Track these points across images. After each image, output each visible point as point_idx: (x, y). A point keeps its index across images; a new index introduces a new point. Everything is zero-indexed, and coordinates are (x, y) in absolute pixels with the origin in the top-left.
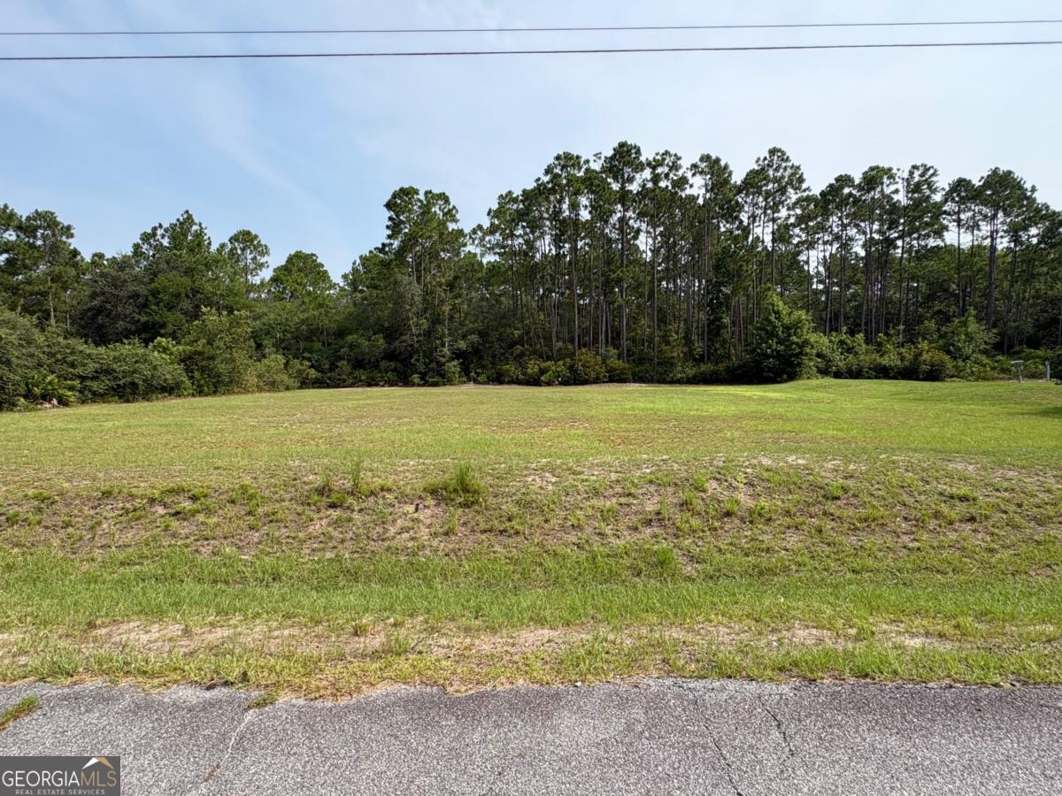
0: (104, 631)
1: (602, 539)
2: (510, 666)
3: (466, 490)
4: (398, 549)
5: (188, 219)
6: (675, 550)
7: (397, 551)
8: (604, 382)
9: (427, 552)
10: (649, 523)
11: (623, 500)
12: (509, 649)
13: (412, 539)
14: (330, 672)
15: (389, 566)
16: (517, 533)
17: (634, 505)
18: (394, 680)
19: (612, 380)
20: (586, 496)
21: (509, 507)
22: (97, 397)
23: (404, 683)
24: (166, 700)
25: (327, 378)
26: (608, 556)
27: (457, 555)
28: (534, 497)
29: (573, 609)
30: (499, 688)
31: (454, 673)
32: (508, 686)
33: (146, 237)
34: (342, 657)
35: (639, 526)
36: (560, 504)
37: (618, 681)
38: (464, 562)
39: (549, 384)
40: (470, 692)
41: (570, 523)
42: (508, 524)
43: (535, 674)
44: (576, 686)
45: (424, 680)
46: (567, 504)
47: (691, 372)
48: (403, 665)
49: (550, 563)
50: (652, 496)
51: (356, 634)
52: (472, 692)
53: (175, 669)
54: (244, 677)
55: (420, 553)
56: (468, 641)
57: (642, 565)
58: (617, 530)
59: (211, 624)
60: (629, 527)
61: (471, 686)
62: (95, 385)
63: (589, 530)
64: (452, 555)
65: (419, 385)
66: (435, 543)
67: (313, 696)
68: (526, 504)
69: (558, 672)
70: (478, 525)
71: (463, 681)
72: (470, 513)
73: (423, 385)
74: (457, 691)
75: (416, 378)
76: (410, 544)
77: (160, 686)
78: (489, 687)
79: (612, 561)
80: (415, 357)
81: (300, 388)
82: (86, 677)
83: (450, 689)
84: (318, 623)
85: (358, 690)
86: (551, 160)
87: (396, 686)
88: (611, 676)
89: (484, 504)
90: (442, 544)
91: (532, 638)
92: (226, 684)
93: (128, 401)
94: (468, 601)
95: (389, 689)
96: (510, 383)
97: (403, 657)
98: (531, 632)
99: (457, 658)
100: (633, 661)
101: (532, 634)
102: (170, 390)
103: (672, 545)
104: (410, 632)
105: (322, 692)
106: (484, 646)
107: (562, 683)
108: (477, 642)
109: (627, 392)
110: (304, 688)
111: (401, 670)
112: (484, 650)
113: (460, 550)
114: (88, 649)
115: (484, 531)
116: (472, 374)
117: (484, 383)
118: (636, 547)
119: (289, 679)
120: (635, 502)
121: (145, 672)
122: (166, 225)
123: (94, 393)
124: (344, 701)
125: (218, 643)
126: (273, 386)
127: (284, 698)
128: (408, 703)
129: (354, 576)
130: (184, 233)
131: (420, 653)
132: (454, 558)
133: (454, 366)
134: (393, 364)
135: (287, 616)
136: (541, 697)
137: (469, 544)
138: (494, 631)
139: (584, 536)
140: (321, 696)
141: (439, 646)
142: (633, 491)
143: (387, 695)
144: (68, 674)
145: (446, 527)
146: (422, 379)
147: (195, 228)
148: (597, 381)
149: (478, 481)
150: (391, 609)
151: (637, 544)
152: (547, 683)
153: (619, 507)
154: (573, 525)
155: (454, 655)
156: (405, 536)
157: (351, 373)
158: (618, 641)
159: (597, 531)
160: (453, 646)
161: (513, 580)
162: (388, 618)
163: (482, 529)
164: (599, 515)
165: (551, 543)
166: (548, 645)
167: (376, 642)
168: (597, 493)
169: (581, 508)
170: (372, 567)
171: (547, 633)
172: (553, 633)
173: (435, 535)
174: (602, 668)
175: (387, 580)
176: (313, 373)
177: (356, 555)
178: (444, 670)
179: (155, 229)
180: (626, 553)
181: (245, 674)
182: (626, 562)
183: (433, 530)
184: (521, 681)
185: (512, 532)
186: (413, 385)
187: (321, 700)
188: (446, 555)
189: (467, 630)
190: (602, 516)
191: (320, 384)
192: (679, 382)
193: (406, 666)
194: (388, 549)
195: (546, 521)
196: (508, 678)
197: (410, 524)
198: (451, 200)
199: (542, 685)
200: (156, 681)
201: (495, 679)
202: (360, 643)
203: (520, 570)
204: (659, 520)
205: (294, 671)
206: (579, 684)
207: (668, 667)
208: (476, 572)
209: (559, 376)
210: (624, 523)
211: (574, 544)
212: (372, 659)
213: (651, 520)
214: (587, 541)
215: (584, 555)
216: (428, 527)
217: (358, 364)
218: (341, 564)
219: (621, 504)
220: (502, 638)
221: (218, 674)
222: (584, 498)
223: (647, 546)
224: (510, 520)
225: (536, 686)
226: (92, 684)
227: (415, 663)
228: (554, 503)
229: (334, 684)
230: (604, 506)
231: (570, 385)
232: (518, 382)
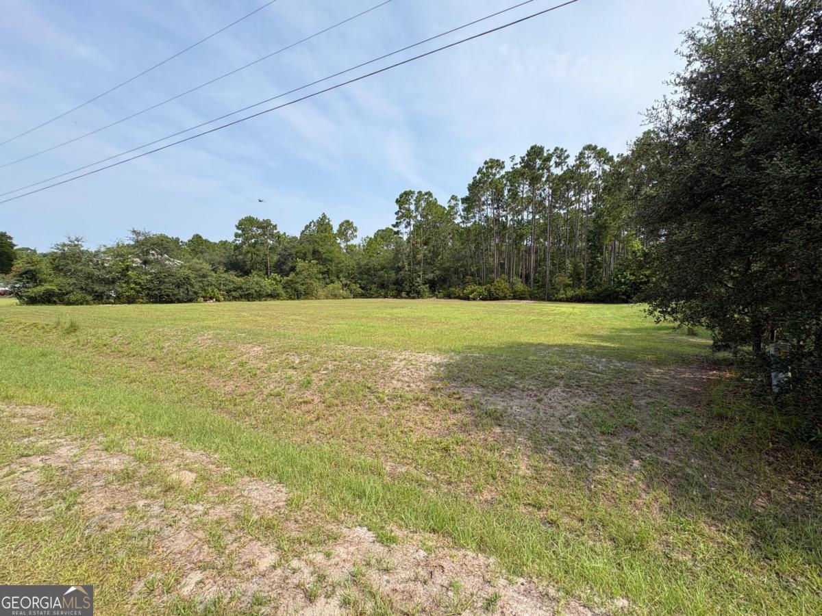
5: (324, 216)
8: (509, 299)
19: (514, 298)
22: (235, 299)
25: (366, 293)
33: (307, 227)
39: (474, 299)
62: (234, 293)
65: (405, 298)
73: (408, 298)
75: (404, 294)
80: (405, 283)
81: (354, 298)
93: (249, 301)
96: (455, 298)
102: (274, 296)
116: (436, 293)
117: (441, 298)
122: (315, 221)
123: (233, 297)
126: (335, 297)
130: (323, 224)
133: (425, 288)
134: (395, 287)
146: (408, 295)
147: (327, 221)
148: (504, 298)
157: (377, 291)
176: (360, 291)
179: (311, 223)
186: (402, 298)
191: (362, 296)
209: (481, 295)
217: (382, 286)
231: (488, 300)
232: (459, 298)
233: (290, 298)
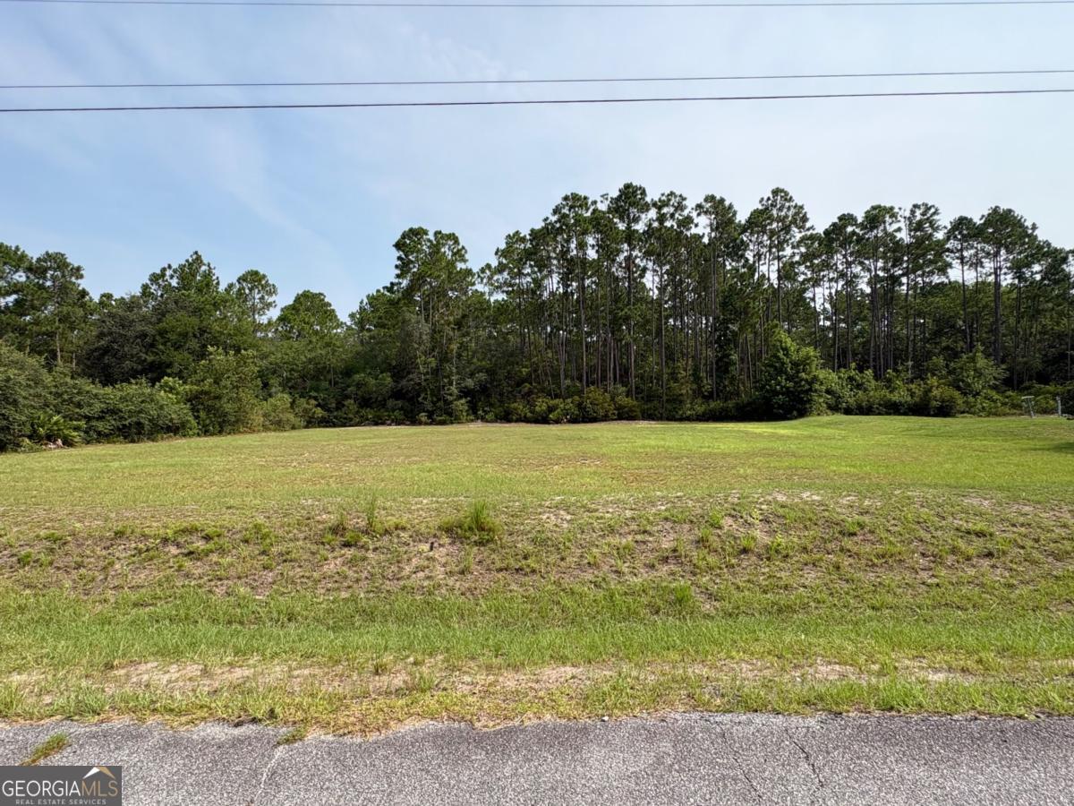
0: (122, 672)
1: (619, 577)
2: (536, 701)
3: (482, 529)
4: (413, 589)
5: (198, 259)
6: (693, 588)
7: (412, 590)
9: (443, 591)
10: (665, 560)
11: (639, 537)
12: (533, 685)
13: (428, 578)
14: (356, 709)
15: (405, 606)
16: (533, 571)
17: (650, 542)
18: (421, 716)
20: (602, 533)
21: (524, 545)
22: (103, 437)
23: (432, 719)
24: (195, 737)
25: (332, 417)
26: (626, 593)
27: (473, 594)
28: (549, 535)
29: (592, 647)
30: (527, 723)
31: (481, 708)
32: (536, 721)
33: (155, 278)
34: (366, 695)
35: (656, 564)
36: (576, 542)
37: (645, 715)
38: (481, 601)
39: (557, 422)
40: (498, 727)
41: (586, 561)
42: (524, 562)
43: (562, 709)
44: (604, 721)
45: (452, 715)
46: (582, 542)
47: (700, 409)
48: (429, 700)
49: (567, 602)
50: (669, 533)
51: (377, 673)
52: (500, 727)
53: (201, 707)
54: (272, 714)
55: (437, 592)
56: (491, 678)
57: (660, 603)
58: (634, 568)
59: (230, 664)
60: (645, 565)
61: (499, 721)
62: (100, 426)
63: (606, 568)
64: (468, 594)
65: (426, 424)
66: (451, 582)
67: (341, 732)
68: (541, 542)
69: (585, 707)
70: (494, 563)
71: (490, 716)
72: (485, 551)
73: (431, 424)
74: (485, 726)
75: (423, 416)
76: (426, 584)
77: (188, 723)
78: (517, 722)
79: (630, 599)
80: (423, 395)
81: (307, 427)
82: (114, 715)
83: (478, 725)
84: (338, 662)
85: (386, 726)
86: (559, 201)
87: (424, 722)
88: (638, 710)
89: (499, 542)
90: (458, 583)
91: (554, 674)
92: (254, 721)
93: (133, 441)
94: (487, 639)
95: (417, 724)
96: (519, 420)
97: (428, 694)
98: (554, 669)
99: (482, 694)
100: (658, 696)
101: (555, 672)
102: (175, 430)
103: (690, 582)
104: (431, 669)
105: (350, 728)
106: (508, 683)
107: (590, 717)
108: (501, 679)
109: (637, 430)
110: (332, 724)
111: (428, 706)
112: (509, 686)
113: (476, 589)
114: (110, 689)
115: (501, 570)
116: (480, 412)
117: (491, 421)
118: (654, 585)
119: (316, 715)
120: (651, 539)
121: (172, 710)
122: (175, 266)
123: (99, 433)
124: (372, 737)
125: (240, 681)
126: (279, 425)
127: (313, 735)
128: (437, 739)
129: (370, 615)
130: (193, 274)
131: (445, 689)
132: (471, 597)
133: (461, 405)
134: (400, 403)
135: (306, 656)
136: (569, 731)
137: (485, 583)
138: (516, 669)
139: (601, 574)
140: (349, 733)
141: (463, 683)
142: (648, 528)
143: (416, 731)
144: (94, 712)
145: (462, 565)
146: (429, 417)
147: (203, 268)
148: (605, 418)
149: (496, 520)
150: (410, 647)
151: (654, 582)
152: (575, 718)
153: (635, 545)
154: (589, 563)
155: (480, 691)
156: (421, 575)
157: (358, 412)
158: (642, 677)
159: (614, 569)
160: (477, 683)
161: (530, 619)
162: (408, 657)
163: (498, 567)
164: (615, 552)
165: (567, 581)
166: (572, 681)
167: (399, 681)
168: (612, 531)
169: (597, 546)
170: (388, 607)
171: (569, 670)
172: (574, 671)
173: (451, 573)
174: (628, 703)
175: (403, 619)
176: (319, 412)
177: (371, 595)
178: (471, 706)
179: (164, 270)
180: (644, 591)
181: (272, 711)
182: (644, 600)
183: (448, 569)
184: (548, 716)
185: (528, 570)
186: (420, 423)
187: (350, 736)
188: (462, 594)
189: (489, 668)
190: (618, 553)
191: (325, 423)
192: (689, 419)
193: (432, 702)
194: (404, 588)
195: (562, 559)
196: (535, 713)
197: (426, 563)
198: (460, 240)
199: (569, 719)
200: (183, 719)
201: (522, 714)
202: (383, 681)
203: (537, 608)
204: (676, 557)
205: (321, 708)
206: (606, 718)
207: (694, 702)
208: (493, 610)
209: (567, 414)
210: (641, 560)
211: (591, 582)
212: (397, 696)
213: (667, 558)
214: (604, 579)
215: (601, 594)
216: (444, 566)
217: (365, 402)
218: (356, 603)
219: (636, 542)
220: (525, 675)
221: (246, 711)
222: (600, 536)
223: (664, 584)
224: (525, 558)
225: (564, 721)
226: (119, 722)
227: (441, 699)
228: (570, 541)
229: (362, 721)
230: (620, 543)
231: (579, 422)
232: (527, 420)
233: (206, 432)
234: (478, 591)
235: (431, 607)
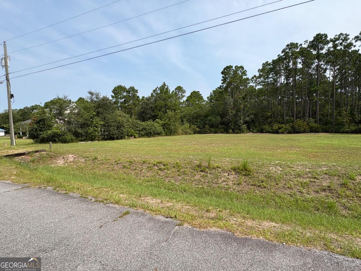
0: (143, 198)
1: (301, 194)
2: (258, 231)
3: (246, 170)
4: (222, 187)
5: (164, 84)
6: (337, 203)
7: (221, 188)
8: (308, 132)
9: (232, 190)
10: (324, 190)
11: (312, 180)
12: (258, 226)
13: (227, 184)
14: (199, 221)
15: (219, 192)
16: (265, 187)
17: (317, 182)
18: (218, 227)
19: (311, 131)
20: (295, 177)
21: (262, 178)
23: (221, 229)
24: (156, 218)
25: (201, 131)
26: (304, 201)
27: (242, 192)
28: (272, 175)
29: (286, 218)
30: (253, 238)
31: (237, 229)
32: (256, 238)
33: (154, 91)
34: (202, 217)
35: (319, 191)
36: (283, 179)
37: (302, 247)
38: (244, 195)
39: (282, 133)
40: (242, 237)
41: (287, 186)
42: (261, 184)
43: (267, 236)
44: (283, 244)
45: (227, 229)
46: (286, 179)
48: (221, 223)
49: (277, 200)
50: (326, 179)
51: (207, 211)
52: (243, 237)
53: (159, 211)
54: (175, 217)
55: (229, 190)
56: (243, 220)
57: (320, 207)
58: (308, 191)
59: (168, 201)
60: (314, 191)
61: (243, 235)
62: (142, 133)
63: (295, 190)
64: (240, 192)
65: (232, 133)
66: (234, 187)
67: (193, 226)
68: (269, 177)
69: (276, 238)
70: (250, 183)
71: (240, 233)
72: (247, 178)
73: (233, 133)
74: (238, 235)
75: (231, 131)
76: (226, 186)
77: (155, 214)
78: (249, 237)
79: (305, 203)
80: (230, 123)
81: (194, 134)
82: (139, 208)
83: (235, 234)
84: (196, 206)
85: (206, 227)
86: (285, 47)
87: (218, 229)
88: (299, 244)
89: (252, 176)
90: (237, 188)
91: (267, 224)
92: (171, 217)
93: (149, 137)
94: (245, 208)
95: (216, 229)
96: (266, 132)
97: (221, 221)
98: (267, 222)
99: (239, 225)
100: (309, 241)
101: (268, 223)
102: (159, 134)
103: (336, 201)
104: (225, 214)
105: (196, 226)
106: (249, 223)
107: (278, 242)
108: (246, 222)
109: (319, 137)
110: (191, 223)
111: (220, 225)
112: (249, 224)
113: (243, 190)
114: (140, 202)
115: (253, 185)
116: (251, 129)
117: (256, 133)
118: (317, 199)
119: (187, 220)
120: (317, 181)
121: (152, 210)
122: (159, 87)
123: (142, 135)
124: (202, 230)
125: (169, 206)
126: (186, 133)
127: (186, 225)
128: (221, 235)
129: (207, 194)
130: (164, 89)
131: (227, 221)
132: (241, 193)
133: (244, 126)
134: (223, 126)
135: (188, 203)
136: (268, 245)
137: (246, 189)
138: (253, 220)
139: (293, 192)
140: (196, 227)
141: (233, 220)
142: (316, 177)
143: (215, 231)
144: (135, 207)
145: (238, 182)
146: (233, 131)
147: (166, 87)
148: (304, 132)
149: (251, 167)
150: (219, 206)
151: (318, 198)
152: (272, 241)
153: (310, 182)
154: (288, 187)
155: (238, 224)
156: (224, 183)
157: (209, 129)
158: (304, 233)
159: (299, 191)
160: (238, 221)
161: (262, 204)
162: (217, 209)
163: (251, 184)
164: (300, 184)
165: (278, 193)
166: (274, 228)
167: (213, 215)
168: (299, 176)
169: (292, 181)
170: (213, 192)
171: (274, 224)
172: (276, 225)
173: (235, 184)
174: (295, 241)
175: (218, 197)
176: (198, 129)
177: (208, 188)
178: (234, 228)
179: (156, 88)
180: (312, 201)
181: (176, 216)
182: (313, 204)
183: (234, 182)
184: (261, 238)
185: (263, 187)
186: (230, 133)
187: (196, 228)
188: (238, 191)
189: (244, 218)
190: (301, 185)
191: (200, 133)
193: (222, 224)
194: (219, 187)
195: (277, 184)
196: (256, 235)
197: (226, 180)
198: (244, 68)
199: (269, 240)
200: (154, 213)
201: (252, 235)
202: (208, 214)
203: (265, 201)
204: (329, 190)
205: (189, 218)
206: (284, 244)
207: (326, 247)
208: (248, 199)
209: (287, 130)
210: (312, 189)
211: (288, 194)
212: (211, 220)
213: (325, 189)
214: (294, 194)
215: (292, 199)
216: (232, 181)
217: (212, 126)
218: (204, 189)
219: (311, 181)
220: (256, 222)
221: (169, 214)
222: (294, 177)
223: (322, 200)
224: (262, 182)
225: (267, 241)
226: (140, 210)
227: (225, 224)
228: (281, 178)
229: (200, 224)
230: (303, 181)
231: (292, 133)
232: (269, 132)
233: (167, 135)
234: (244, 191)
235: (227, 194)
